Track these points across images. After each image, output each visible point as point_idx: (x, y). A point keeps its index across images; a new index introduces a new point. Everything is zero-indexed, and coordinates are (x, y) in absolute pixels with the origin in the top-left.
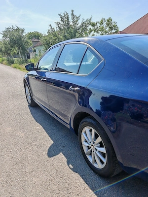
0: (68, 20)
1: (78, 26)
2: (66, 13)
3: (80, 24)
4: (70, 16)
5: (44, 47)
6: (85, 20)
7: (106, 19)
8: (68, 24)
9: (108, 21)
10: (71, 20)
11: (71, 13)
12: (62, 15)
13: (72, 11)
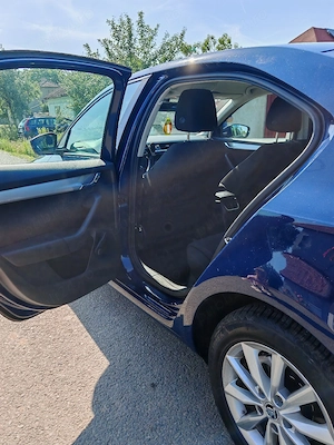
0: (131, 35)
1: (153, 51)
2: (125, 19)
3: (158, 47)
4: (135, 27)
5: (71, 100)
6: (170, 38)
7: (217, 38)
8: (131, 45)
9: (222, 42)
10: (136, 35)
11: (138, 18)
12: (117, 23)
13: (141, 14)
